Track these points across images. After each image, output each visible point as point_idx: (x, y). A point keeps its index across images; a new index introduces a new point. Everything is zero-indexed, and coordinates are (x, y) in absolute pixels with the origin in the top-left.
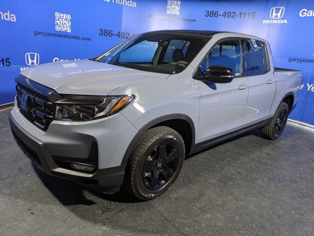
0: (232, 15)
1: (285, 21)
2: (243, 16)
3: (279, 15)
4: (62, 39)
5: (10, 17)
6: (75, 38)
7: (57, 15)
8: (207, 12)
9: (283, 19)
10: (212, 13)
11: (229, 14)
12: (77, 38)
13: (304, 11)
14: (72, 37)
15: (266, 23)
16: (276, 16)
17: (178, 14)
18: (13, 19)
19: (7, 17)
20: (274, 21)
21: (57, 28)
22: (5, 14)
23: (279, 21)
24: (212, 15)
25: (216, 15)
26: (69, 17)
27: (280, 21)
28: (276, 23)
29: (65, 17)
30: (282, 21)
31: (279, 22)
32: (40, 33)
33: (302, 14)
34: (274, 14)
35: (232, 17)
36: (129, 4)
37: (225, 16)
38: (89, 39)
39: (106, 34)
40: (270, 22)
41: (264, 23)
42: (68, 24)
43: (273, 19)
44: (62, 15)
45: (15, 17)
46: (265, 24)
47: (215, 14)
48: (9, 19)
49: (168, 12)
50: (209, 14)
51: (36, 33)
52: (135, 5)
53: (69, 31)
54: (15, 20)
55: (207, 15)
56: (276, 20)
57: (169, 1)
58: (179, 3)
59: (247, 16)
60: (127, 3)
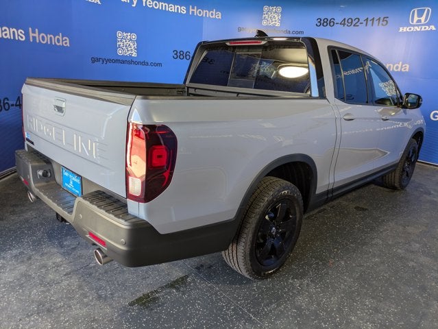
0: (354, 22)
1: (433, 28)
2: (370, 23)
3: (423, 19)
4: (126, 65)
5: (63, 41)
6: (141, 63)
7: (119, 34)
8: (319, 20)
10: (326, 20)
11: (350, 21)
12: (145, 63)
14: (138, 63)
15: (405, 30)
16: (420, 21)
17: (278, 24)
18: (66, 43)
19: (58, 40)
20: (416, 28)
21: (120, 52)
22: (57, 37)
23: (423, 27)
24: (325, 24)
25: (332, 24)
26: (134, 37)
27: (425, 28)
28: (418, 30)
29: (129, 37)
30: (427, 27)
31: (423, 29)
32: (98, 60)
34: (416, 18)
35: (354, 25)
36: (212, 14)
37: (344, 24)
38: (160, 64)
39: (182, 57)
40: (410, 29)
41: (401, 31)
42: (133, 46)
43: (414, 26)
44: (125, 34)
45: (68, 41)
46: (403, 32)
47: (330, 23)
48: (61, 44)
49: (264, 23)
50: (322, 22)
51: (94, 60)
52: (219, 15)
53: (134, 55)
54: (68, 45)
55: (319, 24)
56: (418, 26)
57: (266, 8)
58: (279, 9)
59: (376, 23)
60: (209, 14)
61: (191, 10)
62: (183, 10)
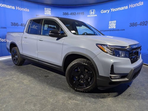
0: (74, 14)
1: (96, 15)
2: (79, 14)
3: (93, 13)
9: (95, 14)
13: (102, 11)
16: (92, 13)
17: (50, 14)
24: (66, 14)
25: (68, 14)
33: (102, 12)
34: (91, 13)
36: (26, 10)
37: (71, 14)
38: (6, 28)
39: (15, 25)
46: (88, 17)
49: (45, 13)
52: (28, 10)
55: (64, 14)
57: (45, 9)
58: (50, 9)
59: (81, 14)
60: (24, 10)
61: (17, 8)
62: (13, 8)
